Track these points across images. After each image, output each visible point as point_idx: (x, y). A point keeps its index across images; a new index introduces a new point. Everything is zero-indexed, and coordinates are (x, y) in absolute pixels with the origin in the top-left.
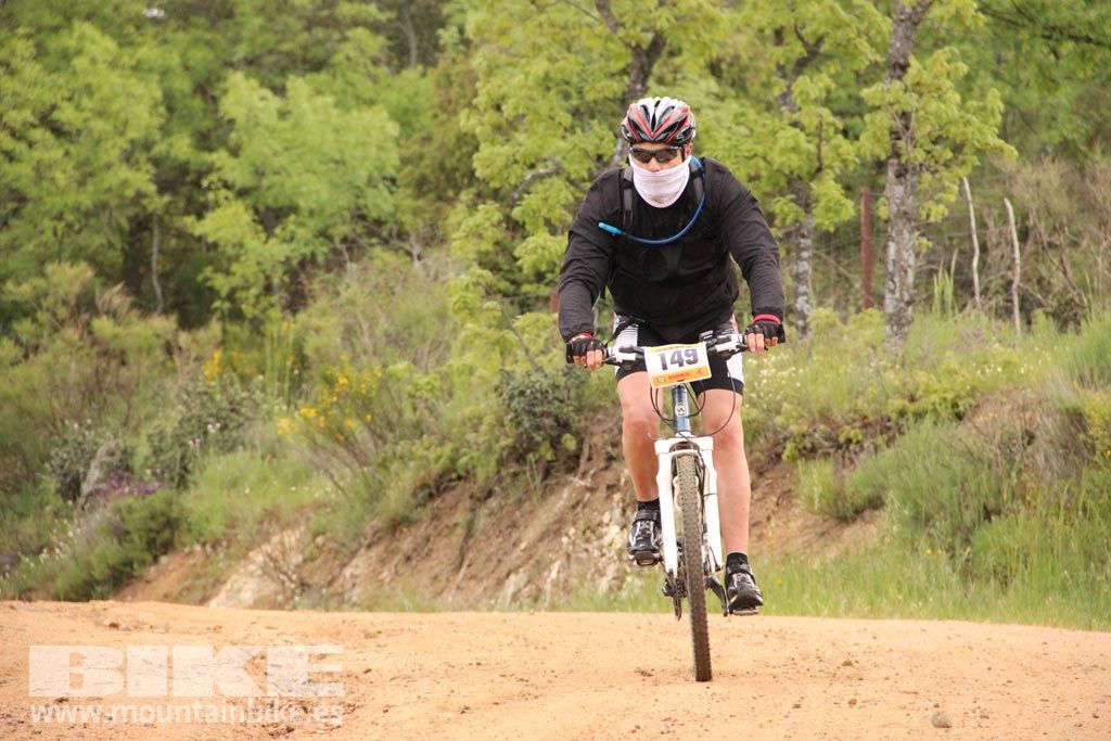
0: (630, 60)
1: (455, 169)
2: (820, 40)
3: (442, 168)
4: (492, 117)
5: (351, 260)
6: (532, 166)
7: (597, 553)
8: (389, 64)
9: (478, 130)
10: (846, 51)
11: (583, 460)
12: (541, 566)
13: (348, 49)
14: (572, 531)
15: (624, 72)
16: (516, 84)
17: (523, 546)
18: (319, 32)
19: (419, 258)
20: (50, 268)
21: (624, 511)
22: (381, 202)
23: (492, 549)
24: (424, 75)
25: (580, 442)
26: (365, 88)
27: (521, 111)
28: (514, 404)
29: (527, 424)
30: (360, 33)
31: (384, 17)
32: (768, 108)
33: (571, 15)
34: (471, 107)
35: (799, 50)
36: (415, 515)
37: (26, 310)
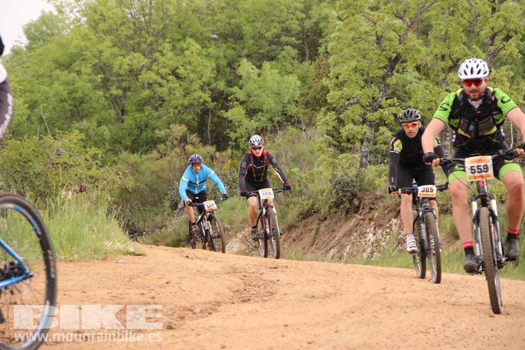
0: (387, 63)
1: (320, 99)
3: (315, 98)
4: (334, 81)
5: (280, 130)
6: (348, 100)
7: (364, 243)
8: (298, 60)
9: (329, 85)
11: (361, 209)
12: (343, 247)
13: (284, 53)
14: (355, 234)
15: (384, 67)
16: (345, 70)
17: (337, 239)
18: (274, 47)
19: (305, 131)
20: (172, 126)
21: (375, 228)
22: (293, 110)
23: (325, 239)
24: (311, 64)
25: (360, 202)
26: (289, 67)
27: (345, 79)
28: (337, 186)
29: (341, 194)
30: (288, 48)
31: (297, 42)
32: (437, 84)
33: (366, 45)
34: (328, 77)
35: (450, 63)
36: (298, 224)
37: (162, 141)
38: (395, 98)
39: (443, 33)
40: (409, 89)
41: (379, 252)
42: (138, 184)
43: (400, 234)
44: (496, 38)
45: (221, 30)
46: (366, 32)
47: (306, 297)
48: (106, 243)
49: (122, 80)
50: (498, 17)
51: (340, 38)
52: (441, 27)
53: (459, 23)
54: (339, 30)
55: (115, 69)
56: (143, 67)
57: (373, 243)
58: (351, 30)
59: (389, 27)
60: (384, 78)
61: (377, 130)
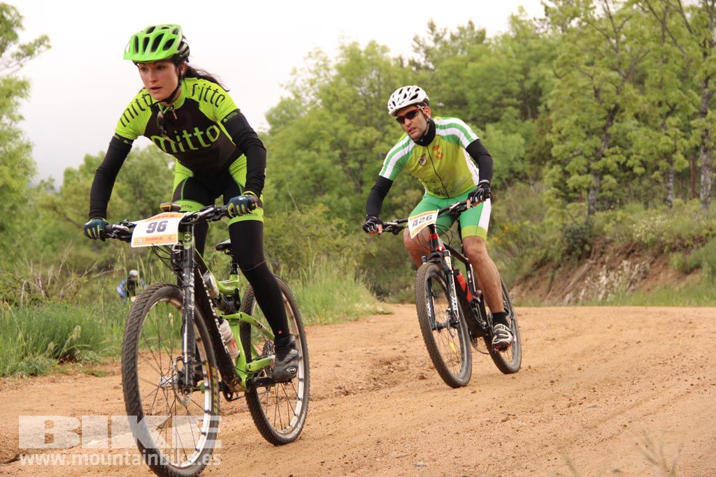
0: (607, 114)
1: (544, 154)
2: (675, 105)
3: (540, 154)
4: (557, 135)
5: (509, 186)
6: (572, 152)
7: (598, 286)
8: (521, 118)
9: (553, 140)
10: (685, 109)
11: (592, 254)
12: (578, 291)
13: (506, 114)
14: (589, 278)
15: (605, 118)
16: (566, 124)
17: (571, 284)
18: (497, 109)
19: (533, 185)
20: (407, 192)
21: (607, 272)
22: (519, 166)
23: (561, 285)
24: (533, 122)
25: (591, 248)
26: (513, 127)
27: (568, 133)
28: (567, 235)
29: (572, 242)
30: (510, 108)
31: (519, 102)
32: (656, 129)
33: (584, 99)
34: (550, 132)
35: (667, 109)
36: (533, 274)
37: (399, 206)
38: (617, 147)
39: (658, 80)
40: (630, 137)
41: (613, 293)
42: (381, 249)
43: (631, 274)
44: (710, 81)
45: (446, 98)
46: (584, 87)
47: (547, 340)
48: (356, 305)
49: (358, 154)
50: (710, 61)
51: (559, 94)
52: (657, 75)
53: (673, 70)
54: (559, 87)
55: (351, 144)
56: (376, 139)
57: (606, 286)
58: (570, 85)
59: (607, 79)
60: (604, 128)
61: (601, 179)
